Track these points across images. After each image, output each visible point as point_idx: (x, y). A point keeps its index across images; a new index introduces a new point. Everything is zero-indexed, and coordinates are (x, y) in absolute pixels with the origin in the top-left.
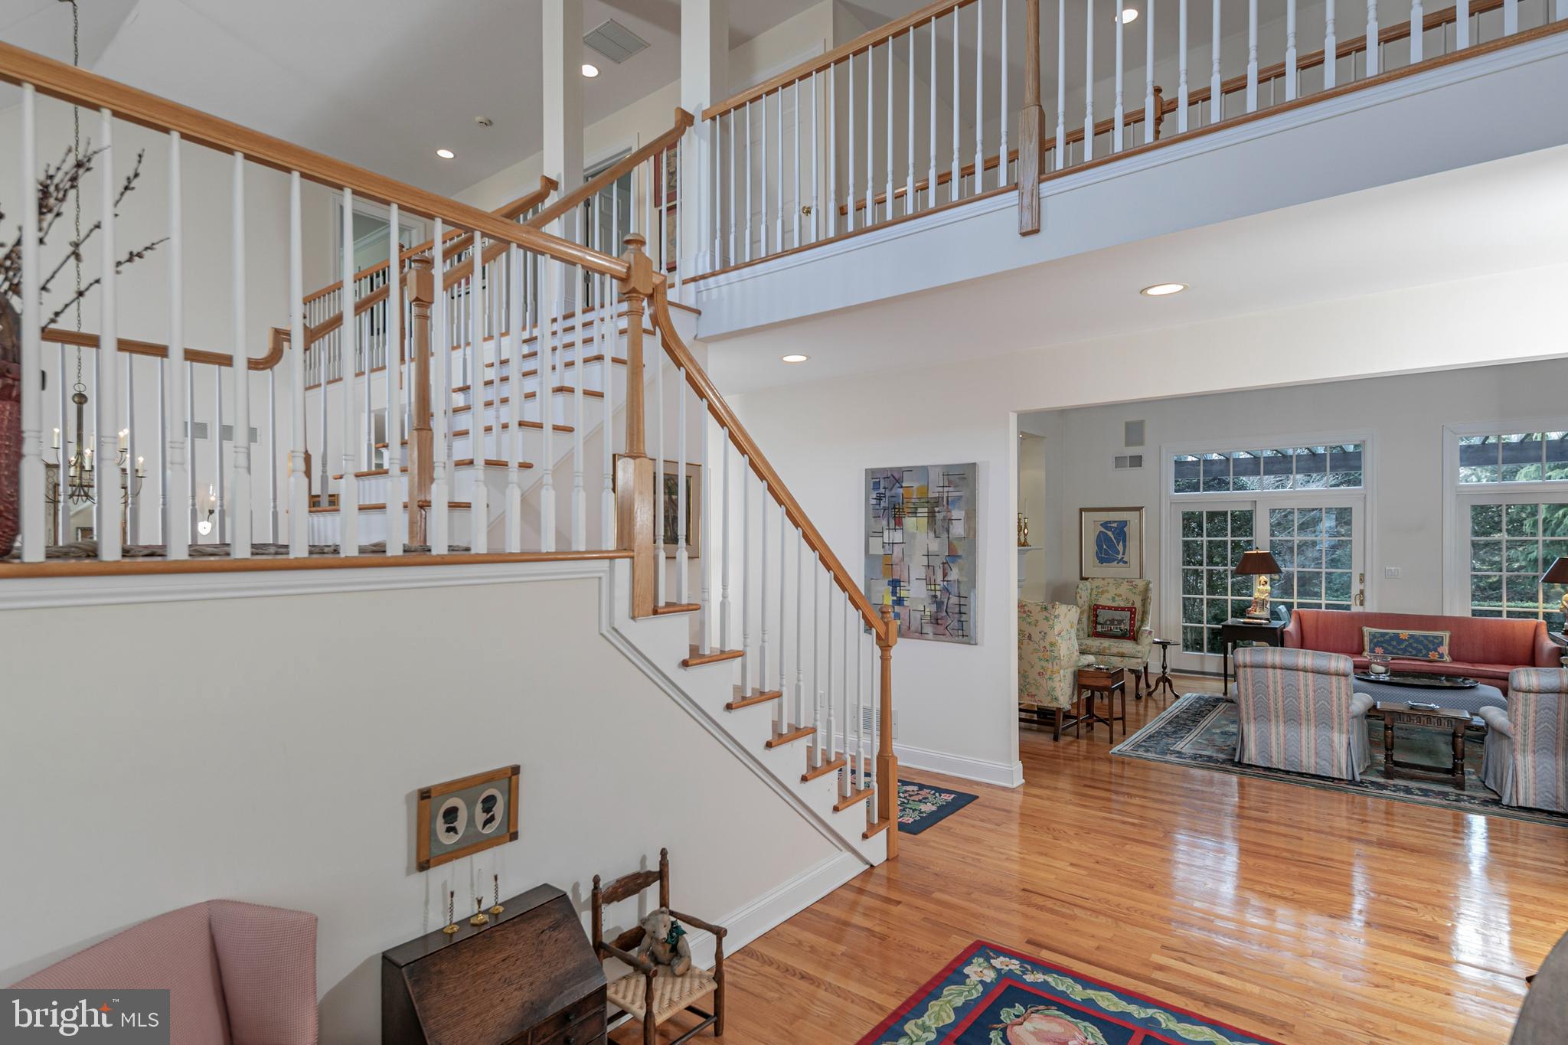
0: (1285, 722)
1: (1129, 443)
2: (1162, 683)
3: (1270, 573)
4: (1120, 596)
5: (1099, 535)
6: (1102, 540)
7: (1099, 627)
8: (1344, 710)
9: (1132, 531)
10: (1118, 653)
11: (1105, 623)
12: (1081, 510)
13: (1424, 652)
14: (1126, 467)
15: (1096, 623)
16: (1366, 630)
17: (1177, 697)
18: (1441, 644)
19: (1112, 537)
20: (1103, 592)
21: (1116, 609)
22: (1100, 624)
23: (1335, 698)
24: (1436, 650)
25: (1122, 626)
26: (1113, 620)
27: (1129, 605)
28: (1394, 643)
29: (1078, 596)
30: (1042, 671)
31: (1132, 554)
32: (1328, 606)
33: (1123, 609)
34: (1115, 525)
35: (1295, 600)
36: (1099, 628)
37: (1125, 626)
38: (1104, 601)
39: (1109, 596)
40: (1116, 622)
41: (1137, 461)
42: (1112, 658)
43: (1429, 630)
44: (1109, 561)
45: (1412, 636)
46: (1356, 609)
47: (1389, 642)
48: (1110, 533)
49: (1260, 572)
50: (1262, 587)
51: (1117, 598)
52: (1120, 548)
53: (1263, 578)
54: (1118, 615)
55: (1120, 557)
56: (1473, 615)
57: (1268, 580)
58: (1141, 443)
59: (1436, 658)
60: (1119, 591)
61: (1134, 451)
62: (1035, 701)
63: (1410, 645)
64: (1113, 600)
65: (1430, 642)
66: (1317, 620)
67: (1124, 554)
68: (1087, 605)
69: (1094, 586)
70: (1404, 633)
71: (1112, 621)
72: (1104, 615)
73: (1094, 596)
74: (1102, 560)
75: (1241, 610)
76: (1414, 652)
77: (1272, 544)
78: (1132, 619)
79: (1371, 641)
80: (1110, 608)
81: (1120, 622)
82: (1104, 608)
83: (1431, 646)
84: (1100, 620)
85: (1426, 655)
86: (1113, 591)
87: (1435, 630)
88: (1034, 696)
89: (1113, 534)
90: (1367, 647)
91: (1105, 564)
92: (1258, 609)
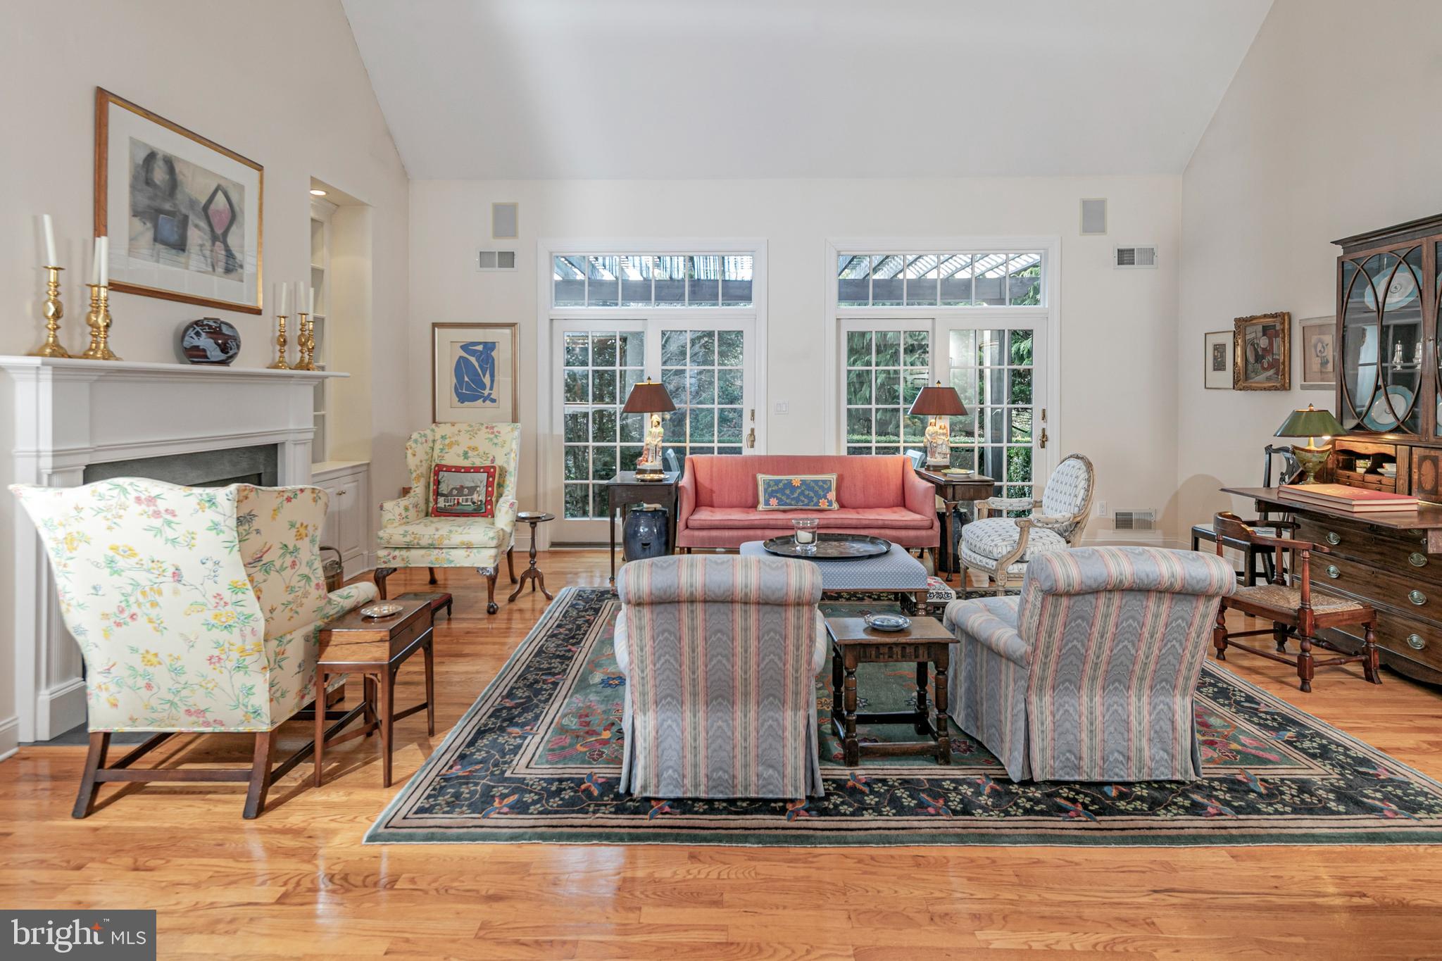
0: (707, 704)
1: (498, 234)
2: (529, 580)
3: (663, 411)
4: (474, 449)
5: (458, 362)
6: (462, 367)
7: (441, 500)
8: (804, 666)
9: (502, 356)
10: (463, 543)
11: (450, 494)
12: (435, 325)
13: (815, 500)
14: (493, 266)
15: (437, 494)
16: (761, 478)
17: (549, 598)
18: (829, 489)
19: (476, 364)
20: (451, 445)
21: (467, 470)
22: (443, 495)
23: (791, 648)
24: (826, 498)
25: (475, 497)
26: (462, 487)
27: (488, 463)
28: (788, 492)
29: (409, 452)
30: (216, 653)
31: (502, 389)
32: (721, 451)
33: (477, 470)
34: (480, 348)
35: (688, 445)
36: (442, 503)
37: (479, 497)
38: (452, 459)
39: (459, 450)
40: (466, 491)
41: (507, 259)
42: (453, 552)
43: (817, 473)
44: (475, 399)
45: (803, 482)
46: (747, 452)
47: (782, 491)
48: (473, 359)
49: (652, 411)
50: (653, 429)
51: (470, 454)
52: (487, 380)
53: (656, 417)
54: (468, 480)
55: (486, 392)
56: (849, 453)
57: (660, 420)
58: (513, 234)
59: (826, 507)
60: (473, 443)
61: (505, 245)
62: (207, 724)
63: (802, 493)
64: (466, 455)
65: (821, 487)
66: (712, 467)
67: (491, 388)
68: (425, 465)
69: (438, 437)
70: (796, 479)
71: (461, 489)
72: (449, 482)
73: (437, 452)
74: (462, 398)
75: (631, 459)
76: (806, 501)
77: (664, 373)
78: (489, 484)
79: (766, 490)
80: (458, 469)
81: (472, 490)
82: (449, 469)
83: (821, 492)
84: (444, 488)
85: (817, 504)
86: (465, 442)
87: (822, 472)
88: (204, 711)
89: (477, 360)
90: (762, 499)
91: (466, 403)
92: (650, 459)
